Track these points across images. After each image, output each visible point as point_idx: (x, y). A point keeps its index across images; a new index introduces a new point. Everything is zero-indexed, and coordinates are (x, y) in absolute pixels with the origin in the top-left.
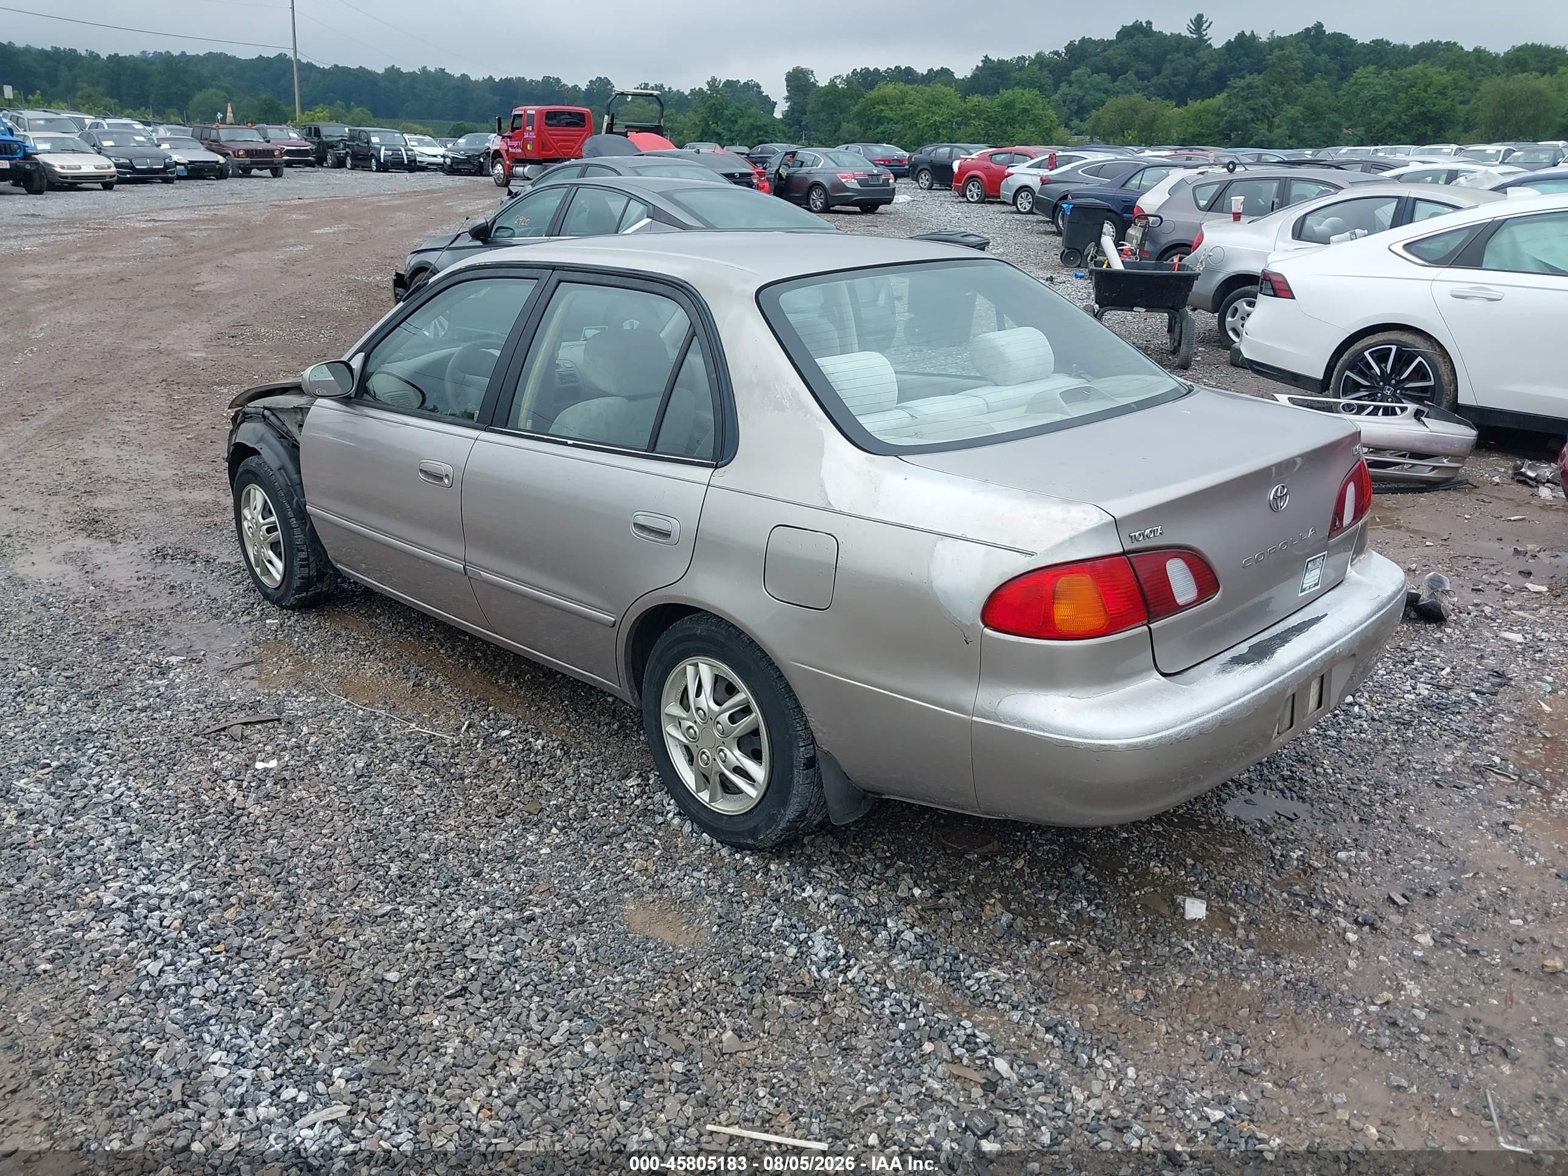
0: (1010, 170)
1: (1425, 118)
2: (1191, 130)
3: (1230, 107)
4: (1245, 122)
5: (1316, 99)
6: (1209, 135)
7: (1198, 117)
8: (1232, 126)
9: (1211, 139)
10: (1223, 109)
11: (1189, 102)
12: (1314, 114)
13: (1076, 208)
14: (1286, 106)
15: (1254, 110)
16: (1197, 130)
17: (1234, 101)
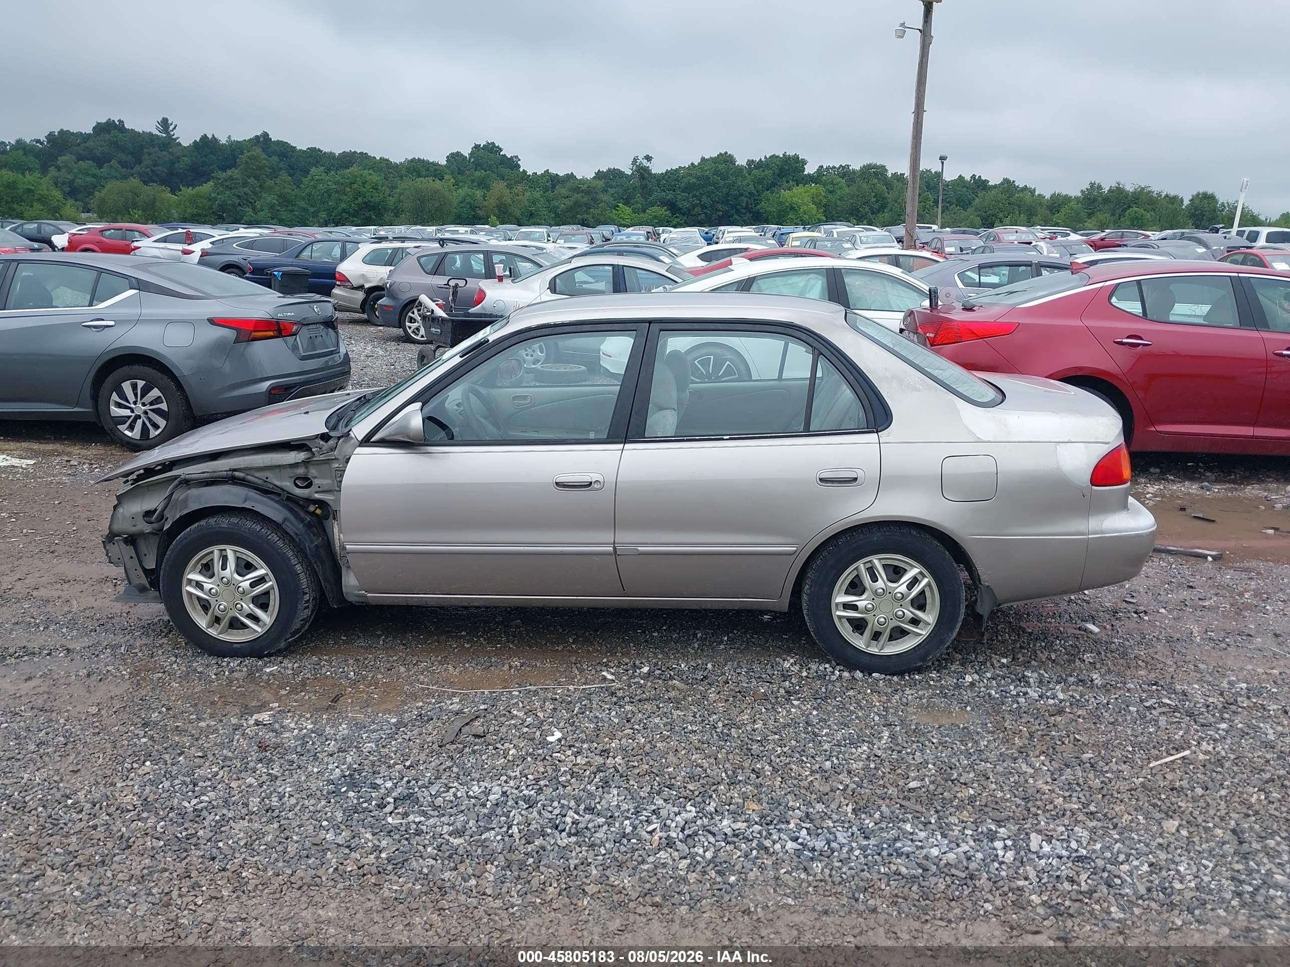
0: (136, 244)
1: (367, 206)
2: (189, 211)
3: (218, 194)
4: (233, 205)
5: (286, 190)
6: (205, 216)
7: (193, 200)
8: (223, 207)
9: (208, 218)
10: (213, 195)
11: (183, 188)
12: (286, 201)
13: (284, 274)
14: (264, 195)
15: (239, 197)
16: (195, 211)
17: (221, 189)
